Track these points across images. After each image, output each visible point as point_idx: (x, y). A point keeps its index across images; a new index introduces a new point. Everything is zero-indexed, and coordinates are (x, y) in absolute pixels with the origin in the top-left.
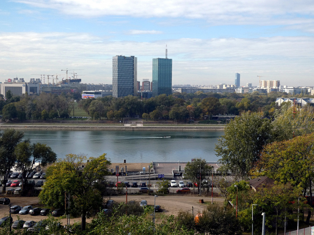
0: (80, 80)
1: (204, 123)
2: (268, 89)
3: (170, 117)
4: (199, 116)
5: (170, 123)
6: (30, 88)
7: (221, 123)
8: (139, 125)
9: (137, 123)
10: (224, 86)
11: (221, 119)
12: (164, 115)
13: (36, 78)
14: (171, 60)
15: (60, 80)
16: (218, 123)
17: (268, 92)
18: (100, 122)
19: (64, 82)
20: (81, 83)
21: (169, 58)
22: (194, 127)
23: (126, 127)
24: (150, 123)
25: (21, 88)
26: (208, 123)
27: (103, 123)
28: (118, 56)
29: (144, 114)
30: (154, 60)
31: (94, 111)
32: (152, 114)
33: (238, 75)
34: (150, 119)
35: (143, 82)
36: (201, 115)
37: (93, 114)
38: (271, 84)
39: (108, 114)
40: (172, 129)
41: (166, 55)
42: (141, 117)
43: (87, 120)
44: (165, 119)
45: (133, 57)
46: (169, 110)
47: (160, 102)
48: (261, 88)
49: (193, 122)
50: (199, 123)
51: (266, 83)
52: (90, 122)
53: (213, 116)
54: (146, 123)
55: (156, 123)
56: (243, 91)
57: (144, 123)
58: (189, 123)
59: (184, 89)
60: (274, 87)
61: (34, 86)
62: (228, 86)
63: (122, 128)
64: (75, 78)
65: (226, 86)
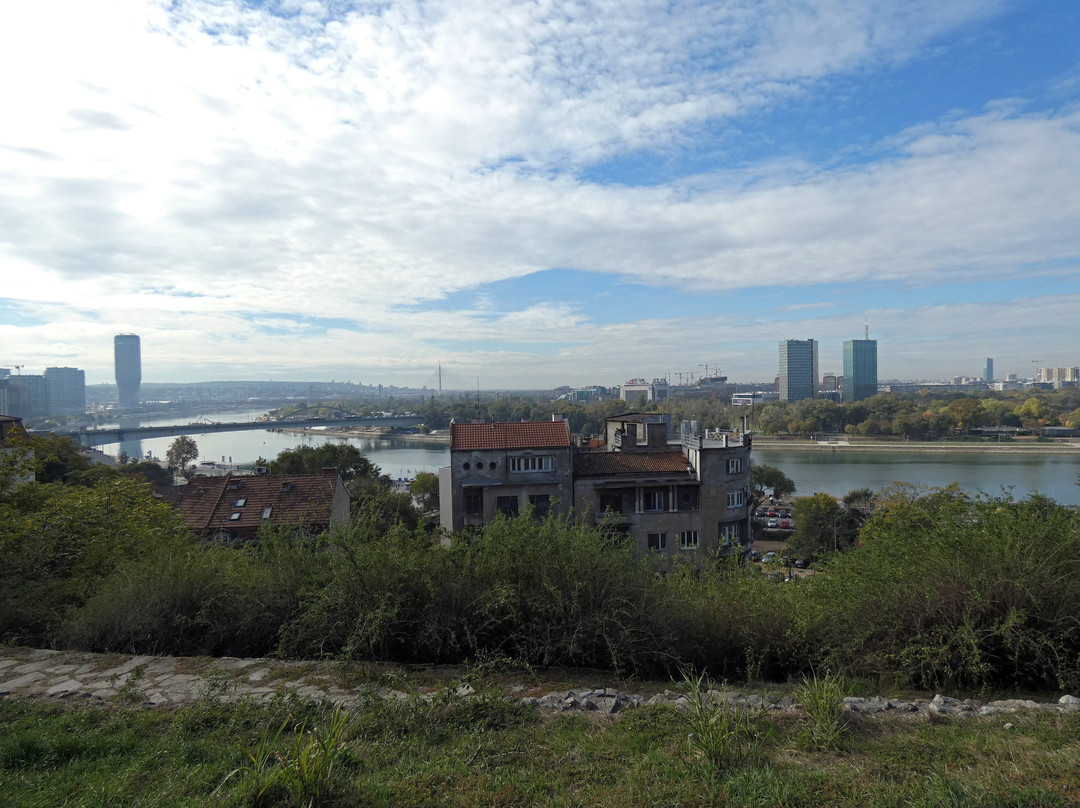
0: (725, 378)
1: (959, 440)
2: (1056, 382)
3: (894, 431)
4: (947, 429)
5: (894, 440)
6: (659, 391)
7: (989, 441)
8: (842, 443)
9: (837, 440)
10: (964, 380)
11: (988, 434)
12: (882, 429)
13: (661, 377)
14: (875, 342)
15: (697, 379)
16: (983, 441)
17: (1056, 387)
18: (777, 439)
19: (703, 382)
20: (727, 382)
21: (871, 338)
22: (941, 447)
23: (822, 447)
24: (859, 440)
25: (646, 392)
26: (965, 440)
27: (784, 439)
28: (788, 341)
29: (848, 427)
30: (845, 343)
31: (768, 422)
32: (861, 427)
33: (990, 362)
34: (859, 433)
35: (825, 378)
36: (951, 428)
37: (766, 426)
38: (1062, 373)
39: (789, 426)
40: (900, 450)
41: (867, 334)
42: (842, 431)
43: (757, 436)
44: (886, 434)
45: (812, 341)
46: (890, 420)
47: (874, 408)
48: (1042, 381)
49: (935, 439)
50: (948, 439)
51: (1049, 373)
52: (762, 439)
53: (973, 429)
54: (853, 440)
55: (871, 440)
56: (1005, 386)
57: (849, 440)
58: (929, 440)
59: (894, 387)
60: (1068, 379)
61: (662, 388)
62: (971, 380)
63: (815, 447)
64: (719, 375)
65: (967, 379)
